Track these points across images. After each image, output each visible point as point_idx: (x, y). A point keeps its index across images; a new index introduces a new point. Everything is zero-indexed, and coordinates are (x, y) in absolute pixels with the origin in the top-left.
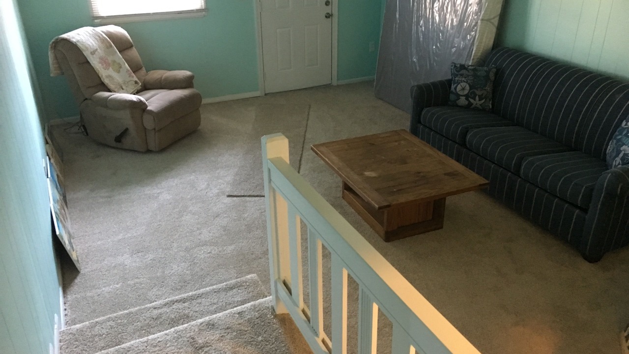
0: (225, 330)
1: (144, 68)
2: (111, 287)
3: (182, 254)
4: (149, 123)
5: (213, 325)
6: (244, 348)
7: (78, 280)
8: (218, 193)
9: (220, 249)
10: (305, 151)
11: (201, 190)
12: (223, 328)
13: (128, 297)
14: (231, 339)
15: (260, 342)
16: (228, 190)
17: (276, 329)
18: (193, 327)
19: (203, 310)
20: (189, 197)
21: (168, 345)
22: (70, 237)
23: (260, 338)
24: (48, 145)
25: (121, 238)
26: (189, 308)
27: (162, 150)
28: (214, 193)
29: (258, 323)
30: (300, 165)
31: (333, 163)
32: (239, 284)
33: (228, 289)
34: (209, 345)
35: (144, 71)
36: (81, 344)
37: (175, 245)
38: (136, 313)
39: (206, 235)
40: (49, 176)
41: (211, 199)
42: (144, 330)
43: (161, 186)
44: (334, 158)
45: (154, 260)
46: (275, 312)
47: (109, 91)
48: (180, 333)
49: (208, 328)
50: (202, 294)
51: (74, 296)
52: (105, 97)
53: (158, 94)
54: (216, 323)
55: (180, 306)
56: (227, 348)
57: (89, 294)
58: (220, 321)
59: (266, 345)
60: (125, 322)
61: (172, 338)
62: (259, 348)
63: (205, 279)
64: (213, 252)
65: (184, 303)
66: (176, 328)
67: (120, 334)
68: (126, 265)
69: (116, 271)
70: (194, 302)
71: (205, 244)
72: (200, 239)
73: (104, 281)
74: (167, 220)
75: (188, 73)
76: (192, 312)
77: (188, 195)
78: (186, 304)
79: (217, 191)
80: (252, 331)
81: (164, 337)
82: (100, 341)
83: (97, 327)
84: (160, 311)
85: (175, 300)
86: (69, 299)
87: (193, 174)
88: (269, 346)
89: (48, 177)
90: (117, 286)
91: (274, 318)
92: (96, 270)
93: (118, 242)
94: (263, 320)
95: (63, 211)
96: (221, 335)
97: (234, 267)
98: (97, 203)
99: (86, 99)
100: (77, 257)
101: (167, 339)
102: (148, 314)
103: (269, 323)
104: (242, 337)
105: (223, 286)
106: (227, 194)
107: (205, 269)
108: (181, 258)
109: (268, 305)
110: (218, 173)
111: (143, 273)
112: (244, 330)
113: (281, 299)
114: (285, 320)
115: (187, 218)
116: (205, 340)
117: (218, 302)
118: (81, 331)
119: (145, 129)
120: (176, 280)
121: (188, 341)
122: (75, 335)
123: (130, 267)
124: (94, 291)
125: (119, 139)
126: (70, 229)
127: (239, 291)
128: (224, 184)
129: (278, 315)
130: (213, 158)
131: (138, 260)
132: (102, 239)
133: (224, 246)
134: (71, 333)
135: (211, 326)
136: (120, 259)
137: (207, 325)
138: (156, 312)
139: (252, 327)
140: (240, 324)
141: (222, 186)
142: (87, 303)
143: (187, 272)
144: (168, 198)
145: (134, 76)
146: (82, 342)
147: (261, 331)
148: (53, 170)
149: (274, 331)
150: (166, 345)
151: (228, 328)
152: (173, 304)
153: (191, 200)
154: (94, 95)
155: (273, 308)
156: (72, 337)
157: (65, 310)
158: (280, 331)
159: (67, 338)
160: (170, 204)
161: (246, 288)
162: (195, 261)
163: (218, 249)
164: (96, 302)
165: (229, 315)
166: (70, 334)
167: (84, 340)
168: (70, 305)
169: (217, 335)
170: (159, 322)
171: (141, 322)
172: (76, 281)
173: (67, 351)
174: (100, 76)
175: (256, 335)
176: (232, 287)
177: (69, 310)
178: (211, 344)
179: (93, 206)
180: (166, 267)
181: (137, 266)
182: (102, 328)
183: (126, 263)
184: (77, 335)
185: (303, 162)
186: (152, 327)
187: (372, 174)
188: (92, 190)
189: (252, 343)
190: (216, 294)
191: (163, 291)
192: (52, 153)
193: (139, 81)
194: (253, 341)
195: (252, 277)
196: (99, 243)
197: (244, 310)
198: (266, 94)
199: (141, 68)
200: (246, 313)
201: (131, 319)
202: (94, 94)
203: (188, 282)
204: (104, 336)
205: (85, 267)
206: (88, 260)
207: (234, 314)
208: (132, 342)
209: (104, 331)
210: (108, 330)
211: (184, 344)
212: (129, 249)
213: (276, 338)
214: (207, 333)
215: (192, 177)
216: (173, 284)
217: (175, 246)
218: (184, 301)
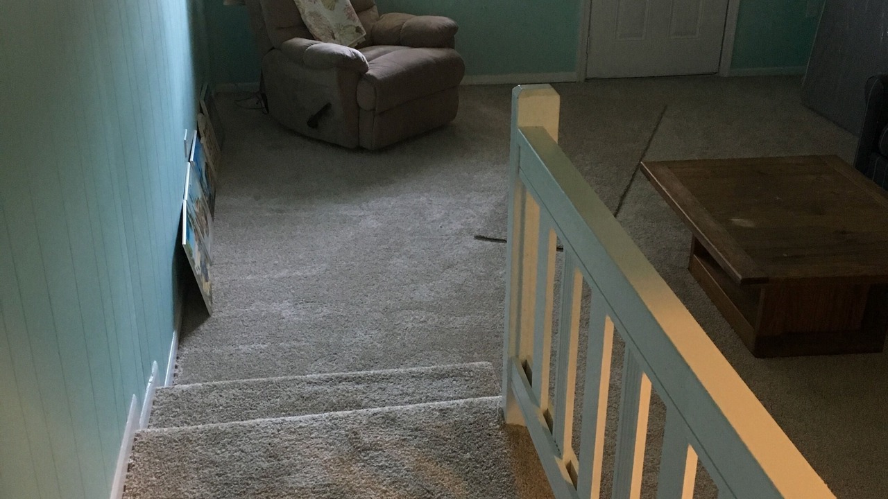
0: (412, 431)
1: (375, 8)
2: (252, 346)
3: (377, 316)
4: (365, 97)
5: (393, 420)
6: (437, 464)
7: (204, 327)
8: (461, 230)
9: (443, 319)
10: (636, 181)
11: (433, 222)
12: (409, 429)
13: (276, 365)
14: (418, 447)
15: (466, 462)
16: (479, 227)
17: (499, 447)
18: (359, 417)
19: (386, 401)
20: (409, 229)
21: (312, 436)
22: (206, 259)
23: (468, 455)
24: (200, 116)
25: (285, 275)
26: (364, 393)
27: (381, 150)
28: (454, 228)
29: (469, 432)
30: (620, 205)
31: (675, 196)
32: (457, 372)
33: (435, 376)
34: (379, 448)
35: (374, 12)
36: (184, 413)
37: (369, 300)
38: (278, 384)
39: (423, 293)
40: (192, 159)
41: (446, 238)
42: (284, 411)
43: (368, 206)
44: (678, 186)
45: (330, 318)
46: (504, 420)
47: (311, 37)
48: (336, 421)
49: (384, 423)
50: (391, 376)
51: (193, 350)
52: (301, 47)
53: (390, 52)
54: (399, 418)
55: (351, 387)
56: (408, 459)
57: (216, 350)
58: (407, 417)
59: (476, 468)
60: (258, 394)
61: (322, 426)
62: (464, 470)
63: (406, 362)
64: (429, 322)
65: (358, 383)
66: (332, 413)
67: (246, 409)
68: (283, 318)
69: (265, 324)
70: (375, 386)
71: (419, 307)
72: (412, 298)
73: (244, 335)
74: (364, 260)
75: (447, 21)
76: (367, 400)
77: (409, 226)
78: (360, 387)
79: (460, 227)
80: (457, 441)
81: (310, 422)
82: (213, 413)
83: (213, 393)
84: (316, 388)
85: (344, 377)
86: (185, 353)
87: (426, 194)
88: (479, 470)
89: (189, 161)
90: (262, 346)
91: (500, 429)
92: (236, 317)
93: (279, 281)
94: (481, 428)
95: (203, 218)
96: (403, 438)
97: (460, 352)
98: (261, 217)
99: (273, 48)
100: (210, 292)
101: (314, 425)
102: (295, 390)
103: (490, 435)
104: (438, 447)
105: (428, 370)
106: (477, 233)
107: (410, 345)
108: (374, 322)
109: (494, 408)
110: (469, 199)
111: (307, 335)
112: (444, 438)
113: (516, 396)
114: (517, 436)
115: (399, 262)
116: (375, 440)
117: (413, 393)
118: (187, 394)
119: (359, 108)
120: (357, 355)
121: (347, 436)
122: (177, 398)
123: (289, 321)
124: (225, 347)
125: (314, 122)
126: (209, 249)
127: (454, 382)
128: (475, 217)
129: (508, 425)
130: (465, 174)
131: (303, 313)
132: (256, 273)
133: (451, 315)
134: (172, 394)
135: (390, 421)
136: (275, 307)
137: (383, 418)
138: (309, 388)
139: (457, 436)
140: (439, 427)
141: (471, 220)
142: (210, 364)
143: (379, 345)
144: (375, 226)
145: (357, 18)
146: (187, 410)
147: (472, 445)
148: (201, 152)
149: (494, 449)
150: (311, 434)
151: (416, 430)
152: (340, 382)
153: (412, 235)
154: (286, 42)
155: (502, 412)
156: (172, 400)
157: (176, 367)
158: (505, 451)
159: (164, 401)
160: (376, 235)
161: (466, 380)
162: (396, 331)
163: (439, 318)
164: (225, 364)
165: (423, 411)
166: (170, 395)
167: (190, 409)
168: (186, 361)
169: (397, 434)
170: (310, 405)
171: (283, 398)
172: (201, 328)
173: (160, 419)
174: (301, 11)
175: (461, 448)
176: (444, 375)
177: (182, 369)
178: (383, 447)
179: (253, 221)
180: (347, 331)
181: (299, 322)
182: (221, 396)
183: (284, 315)
184: (180, 400)
185: (628, 198)
186: (297, 410)
187: (748, 224)
188: (257, 198)
189: (452, 459)
190: (414, 379)
191: (333, 367)
192: (206, 128)
193: (362, 28)
194: (454, 457)
195: (482, 365)
196: (249, 278)
197: (452, 407)
198: (587, 80)
199: (370, 7)
200: (454, 413)
201: (267, 391)
202: (286, 40)
203: (376, 361)
204: (221, 408)
205: (220, 311)
206: (227, 301)
207: (433, 410)
208: (258, 420)
209: (222, 401)
210: (228, 401)
211: (339, 438)
212: (293, 294)
213: (496, 462)
214: (381, 429)
215: (423, 199)
216: (351, 360)
217: (369, 302)
218: (358, 381)
